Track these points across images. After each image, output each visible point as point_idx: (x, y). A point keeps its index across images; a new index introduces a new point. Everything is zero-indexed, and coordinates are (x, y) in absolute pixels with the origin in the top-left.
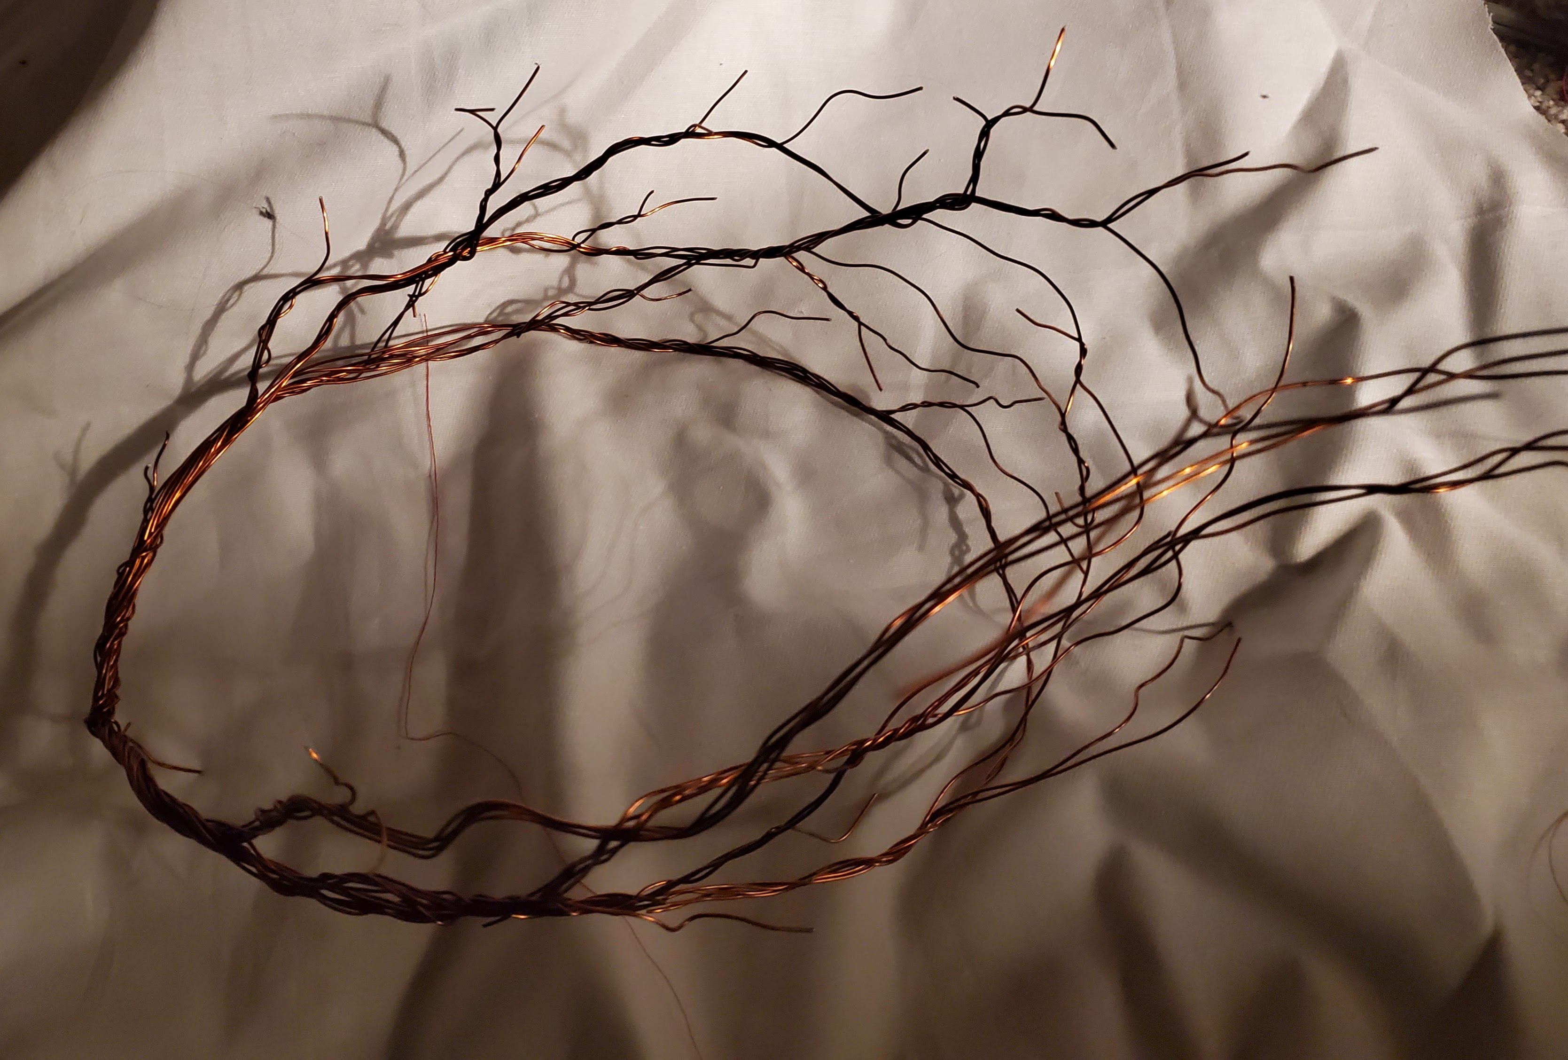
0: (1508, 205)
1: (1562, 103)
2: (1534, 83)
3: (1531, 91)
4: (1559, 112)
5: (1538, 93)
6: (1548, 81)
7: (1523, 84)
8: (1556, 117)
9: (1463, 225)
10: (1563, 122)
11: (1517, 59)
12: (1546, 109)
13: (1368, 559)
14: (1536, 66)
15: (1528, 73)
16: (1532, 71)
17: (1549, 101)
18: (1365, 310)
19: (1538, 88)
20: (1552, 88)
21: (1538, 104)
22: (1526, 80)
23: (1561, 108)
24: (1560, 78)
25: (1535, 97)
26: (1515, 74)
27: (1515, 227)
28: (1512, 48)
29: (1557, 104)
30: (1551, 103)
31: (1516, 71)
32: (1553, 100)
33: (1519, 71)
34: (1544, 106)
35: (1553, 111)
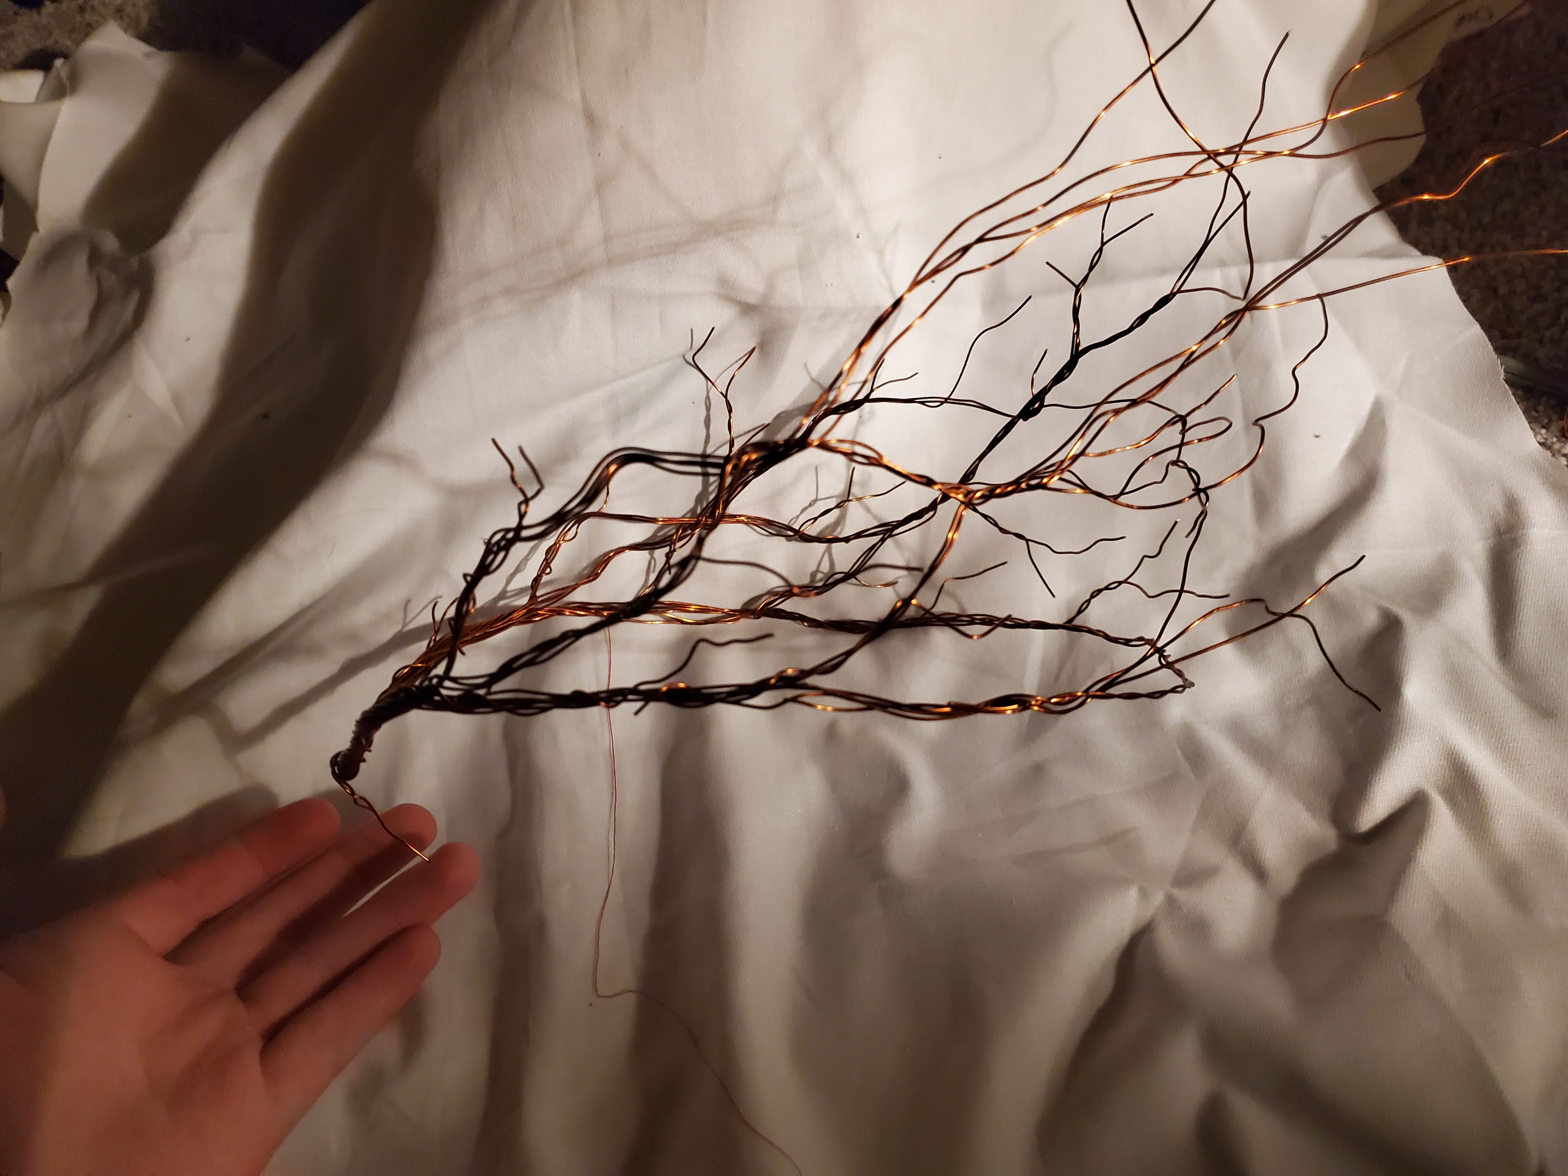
0: (1521, 528)
1: (1564, 439)
2: (1539, 422)
3: (1537, 430)
4: (1562, 447)
5: (1543, 431)
6: (1550, 421)
7: (1529, 423)
8: (1559, 451)
9: (1484, 545)
10: (1565, 455)
11: (1525, 403)
12: (1550, 445)
13: (1419, 832)
14: (1541, 408)
15: (1534, 414)
16: (1537, 412)
17: (1552, 438)
18: (1406, 616)
19: (1544, 427)
20: (1555, 427)
21: (1543, 440)
22: (1533, 419)
23: (1563, 444)
24: (1561, 419)
25: (1541, 434)
26: (1523, 417)
27: (1528, 547)
28: (1520, 392)
29: (1558, 441)
30: (1555, 439)
31: (1524, 412)
32: (1556, 437)
33: (1526, 412)
34: (1549, 442)
35: (1557, 446)
